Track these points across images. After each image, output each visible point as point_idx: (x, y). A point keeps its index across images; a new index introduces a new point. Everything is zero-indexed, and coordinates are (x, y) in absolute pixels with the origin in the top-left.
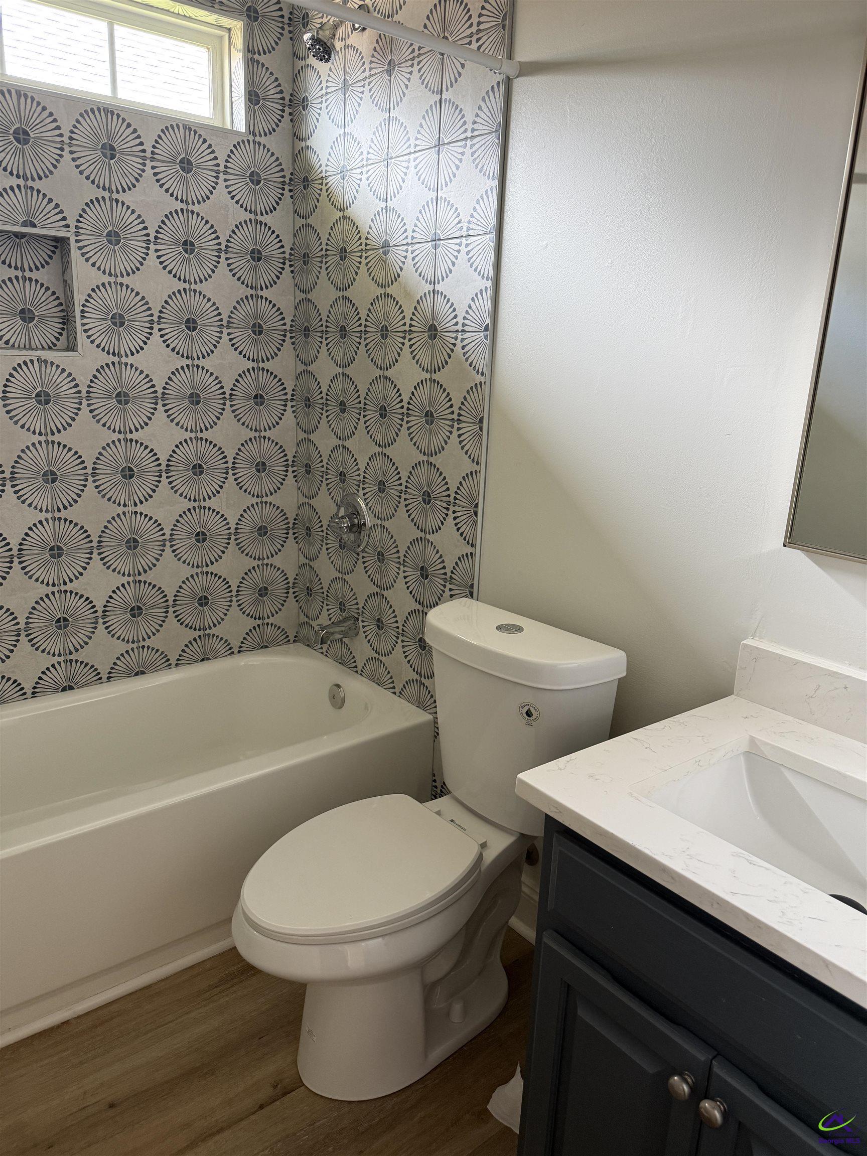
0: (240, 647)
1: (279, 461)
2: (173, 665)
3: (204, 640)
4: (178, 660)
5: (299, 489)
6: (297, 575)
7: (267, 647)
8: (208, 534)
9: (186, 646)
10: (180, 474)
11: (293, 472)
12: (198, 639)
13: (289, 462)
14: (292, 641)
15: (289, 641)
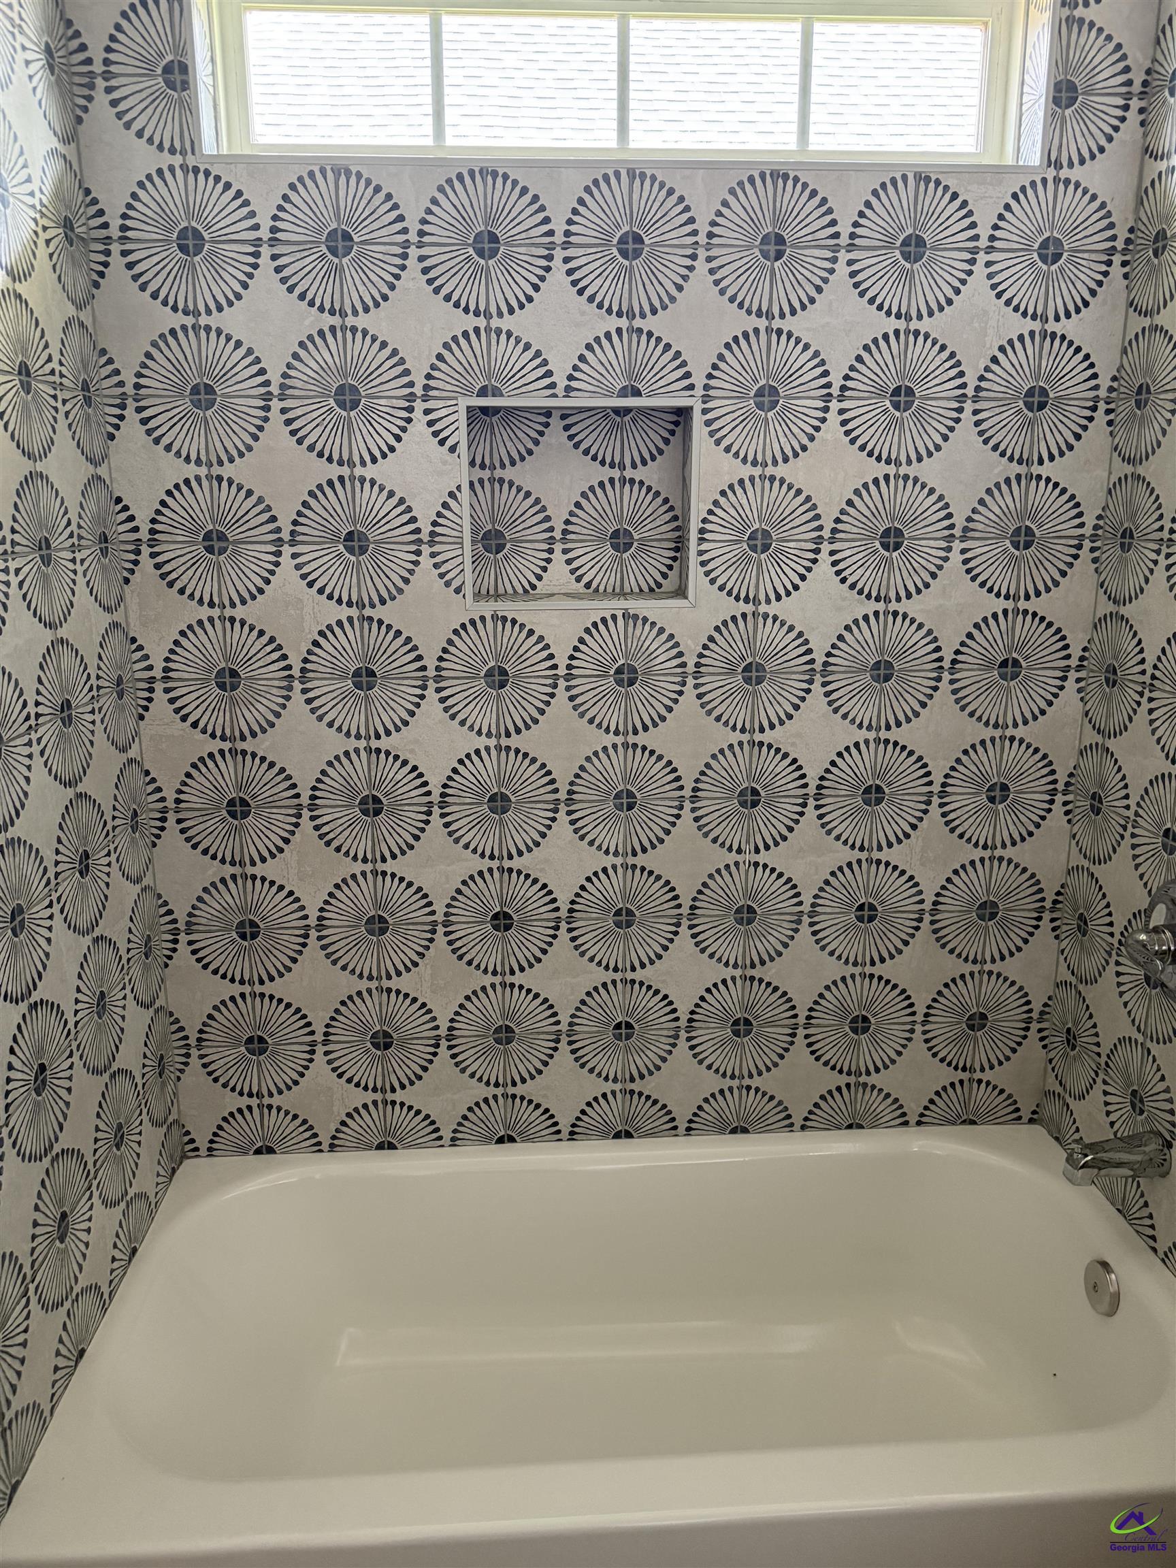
0: (922, 1115)
1: (1037, 783)
2: (797, 1126)
3: (856, 1093)
4: (806, 1119)
5: (1074, 836)
6: (1050, 998)
7: (973, 1123)
8: (879, 909)
9: (823, 1097)
10: (839, 802)
11: (1065, 803)
12: (844, 1090)
13: (1057, 786)
14: (1025, 1119)
15: (1020, 1118)
